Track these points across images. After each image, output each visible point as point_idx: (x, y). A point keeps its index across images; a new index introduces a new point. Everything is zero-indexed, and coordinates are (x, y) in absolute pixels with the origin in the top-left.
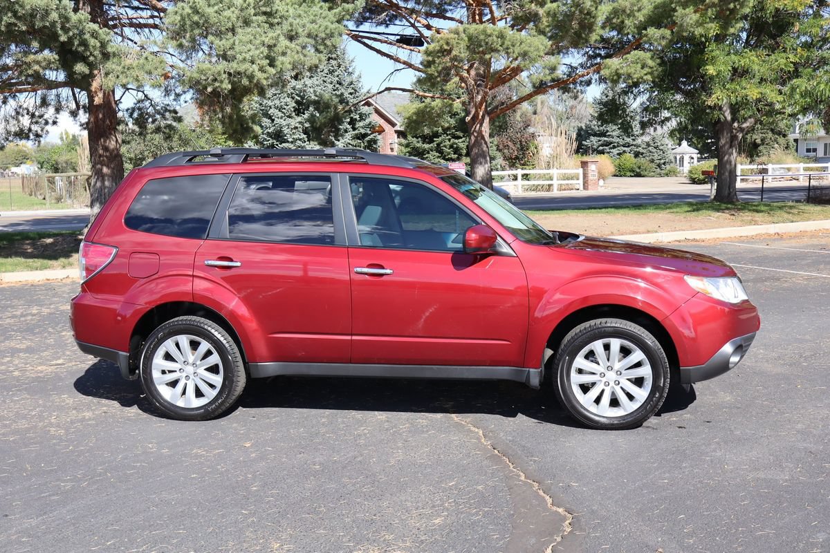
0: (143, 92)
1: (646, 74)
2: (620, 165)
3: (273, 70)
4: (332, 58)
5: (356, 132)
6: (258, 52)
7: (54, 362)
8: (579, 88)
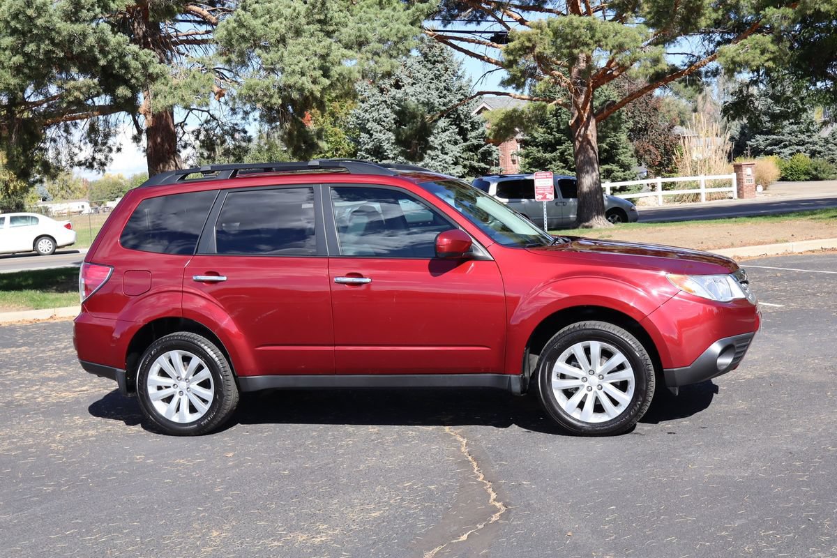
0: (208, 112)
1: (767, 61)
2: (792, 167)
3: (327, 80)
4: (438, 62)
5: (468, 143)
6: (308, 63)
7: (78, 389)
8: (704, 79)
